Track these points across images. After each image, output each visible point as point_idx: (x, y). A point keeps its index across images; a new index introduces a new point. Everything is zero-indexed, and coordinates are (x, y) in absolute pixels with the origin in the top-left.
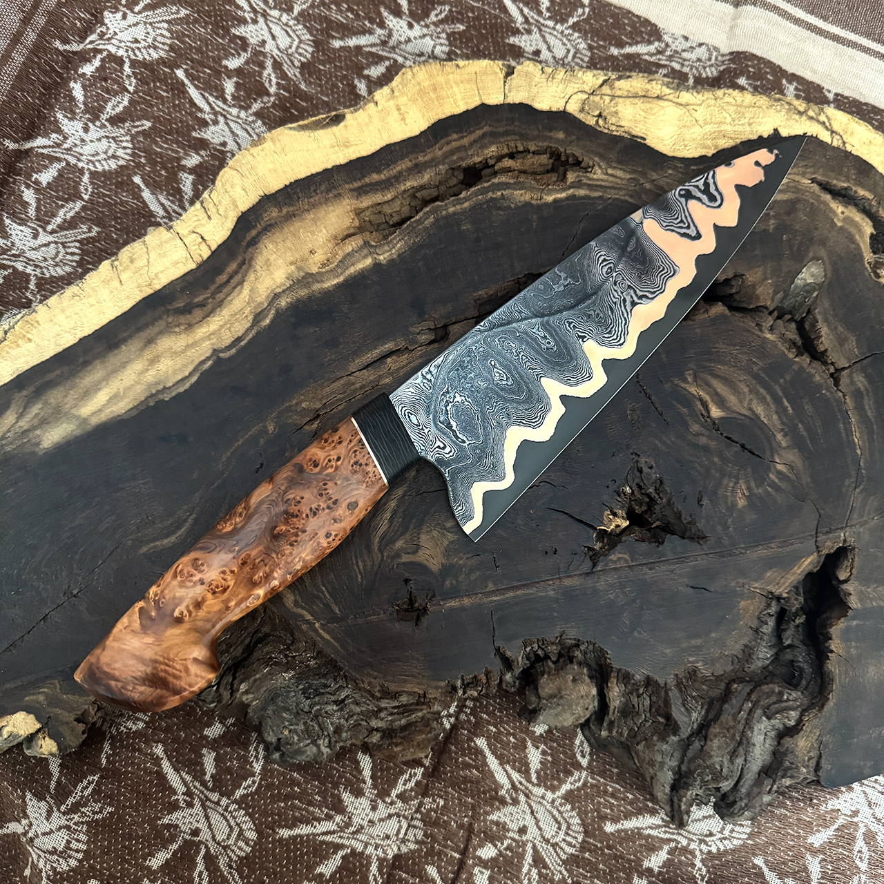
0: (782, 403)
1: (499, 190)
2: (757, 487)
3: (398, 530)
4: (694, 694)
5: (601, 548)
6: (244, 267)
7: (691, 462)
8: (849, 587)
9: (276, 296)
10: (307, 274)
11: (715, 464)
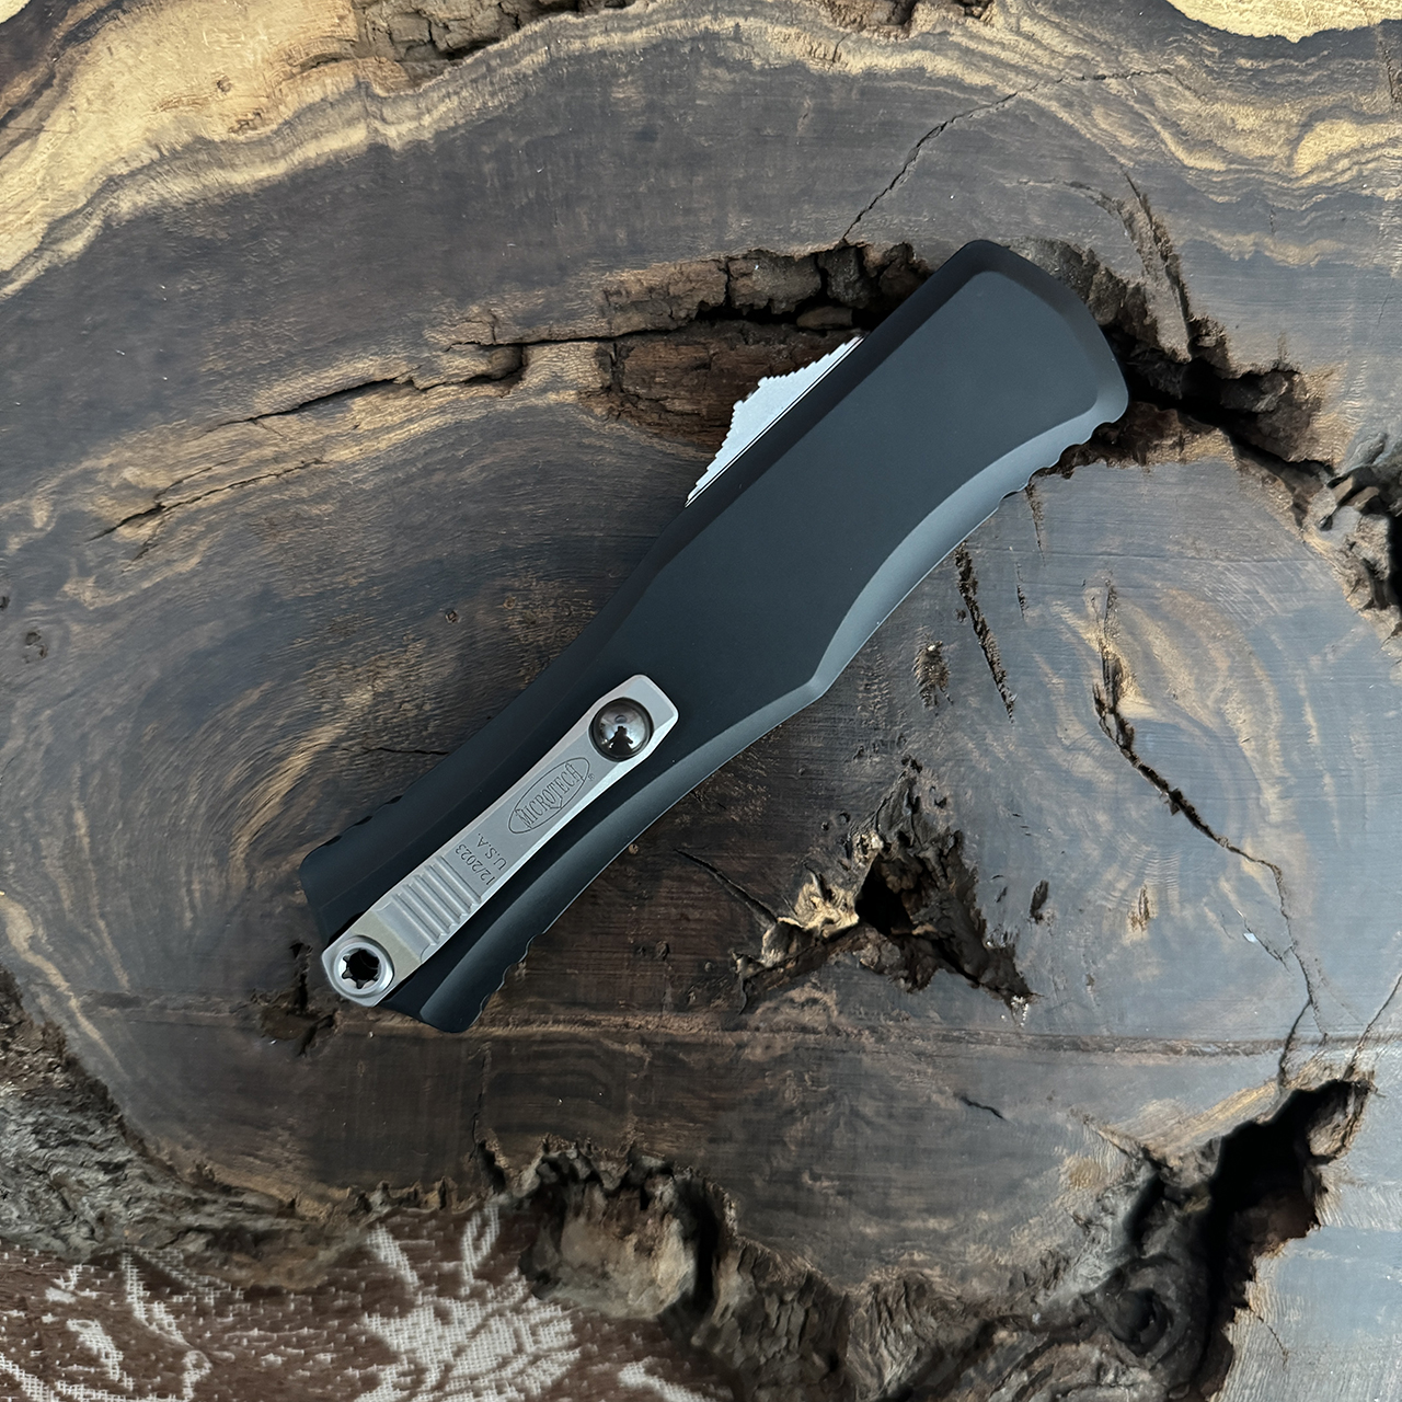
0: (1302, 715)
1: (731, 14)
2: (1183, 901)
3: (301, 827)
4: (907, 1328)
5: (775, 966)
6: (48, 94)
7: (1040, 810)
8: (1328, 1173)
9: (112, 184)
10: (200, 140)
11: (1096, 827)
